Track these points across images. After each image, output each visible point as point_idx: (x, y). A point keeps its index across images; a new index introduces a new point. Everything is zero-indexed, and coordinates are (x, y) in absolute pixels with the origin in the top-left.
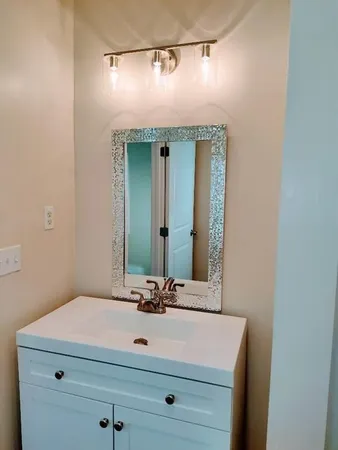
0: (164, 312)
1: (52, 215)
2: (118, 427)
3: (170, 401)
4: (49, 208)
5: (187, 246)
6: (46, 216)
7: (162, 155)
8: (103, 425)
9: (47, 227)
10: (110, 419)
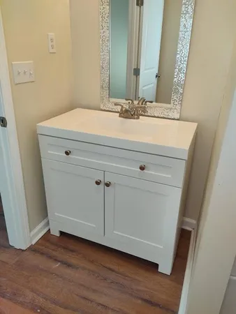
0: (138, 118)
1: (54, 41)
2: (108, 185)
3: (142, 168)
4: (52, 35)
5: (153, 85)
6: (50, 42)
7: (137, 4)
8: (98, 183)
9: (51, 51)
10: (102, 180)
